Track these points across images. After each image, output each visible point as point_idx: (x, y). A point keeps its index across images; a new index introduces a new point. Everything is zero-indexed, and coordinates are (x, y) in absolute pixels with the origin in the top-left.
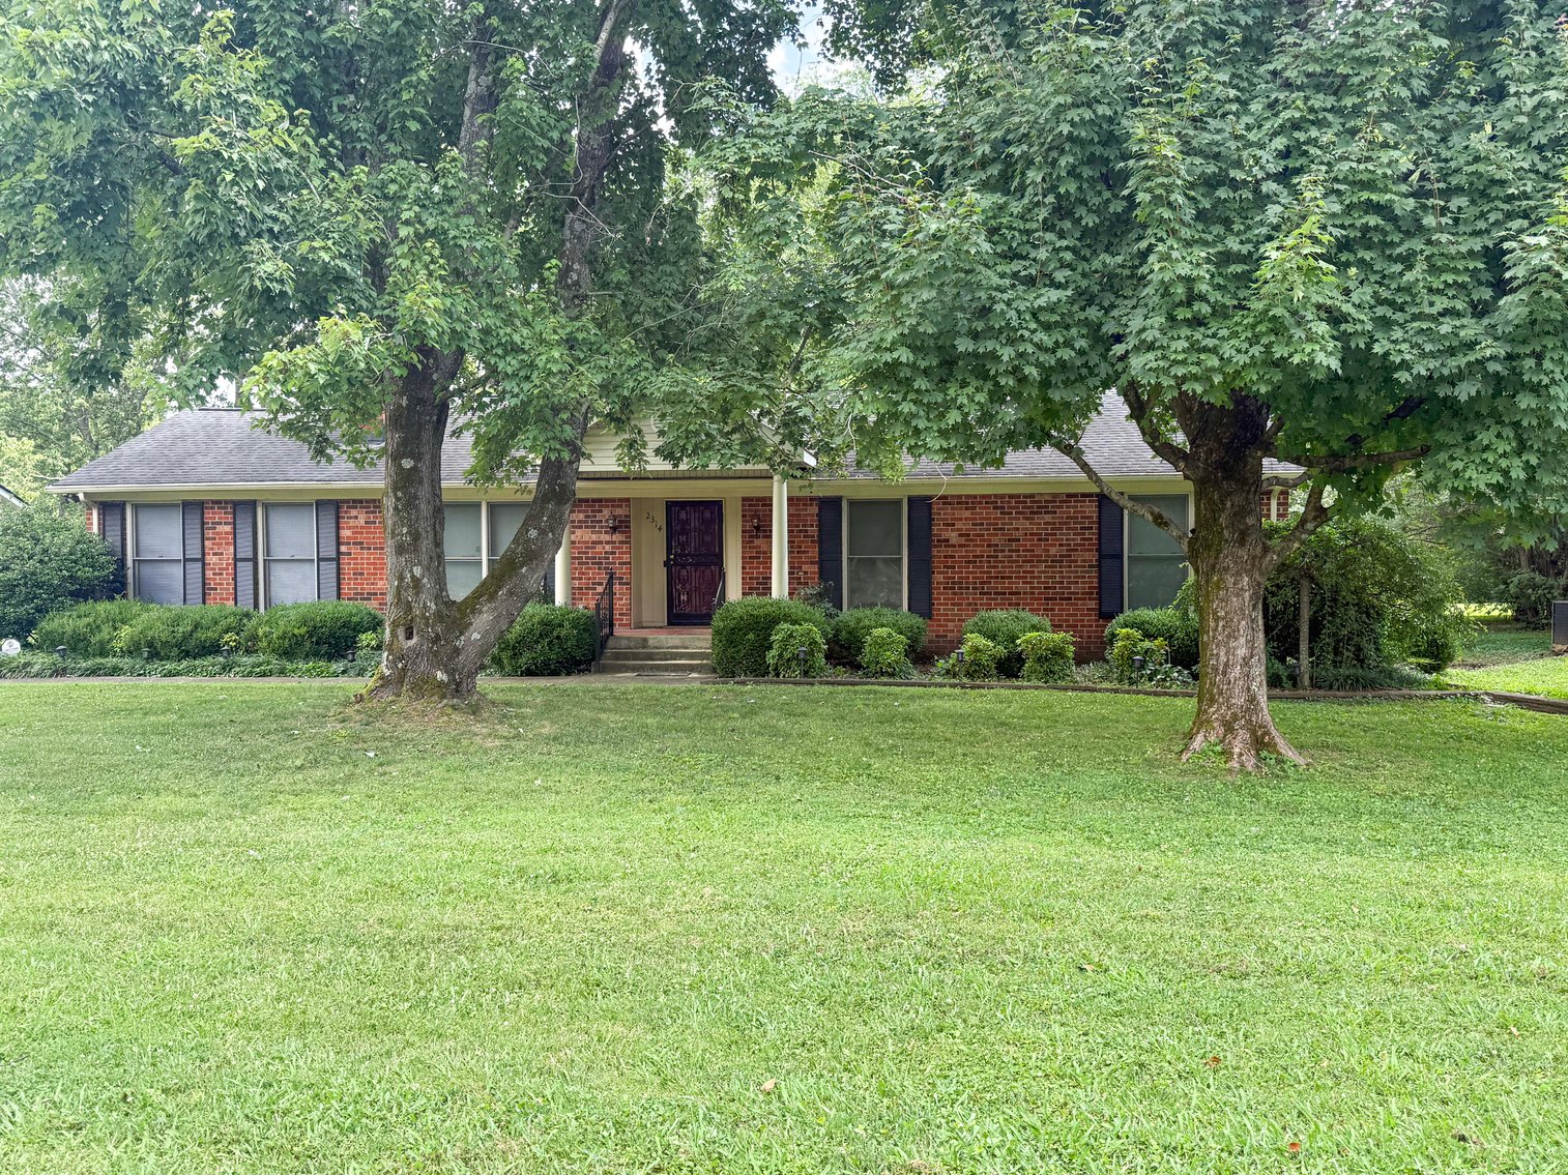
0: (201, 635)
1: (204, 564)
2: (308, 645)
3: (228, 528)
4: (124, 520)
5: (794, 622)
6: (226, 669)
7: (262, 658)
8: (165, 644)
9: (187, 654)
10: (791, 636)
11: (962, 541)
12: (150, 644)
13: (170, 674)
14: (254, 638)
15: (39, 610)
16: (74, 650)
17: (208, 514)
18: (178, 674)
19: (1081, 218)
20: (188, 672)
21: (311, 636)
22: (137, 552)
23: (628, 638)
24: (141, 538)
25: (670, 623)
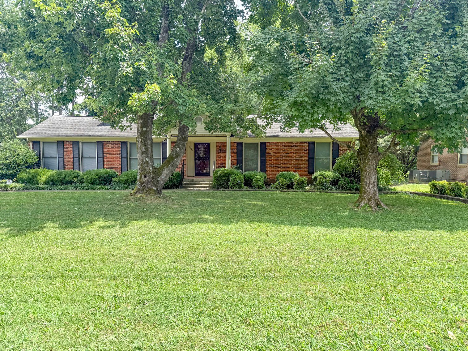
0: (67, 178)
1: (64, 159)
2: (98, 181)
3: (71, 149)
4: (40, 146)
5: (235, 175)
6: (76, 187)
7: (85, 185)
8: (56, 181)
9: (63, 184)
10: (236, 178)
11: (274, 154)
12: (52, 181)
13: (59, 189)
14: (83, 179)
15: (17, 171)
16: (29, 182)
17: (65, 145)
18: (61, 189)
19: (351, 64)
20: (64, 189)
21: (99, 179)
22: (44, 155)
23: (188, 179)
24: (45, 151)
25: (196, 175)
